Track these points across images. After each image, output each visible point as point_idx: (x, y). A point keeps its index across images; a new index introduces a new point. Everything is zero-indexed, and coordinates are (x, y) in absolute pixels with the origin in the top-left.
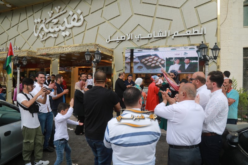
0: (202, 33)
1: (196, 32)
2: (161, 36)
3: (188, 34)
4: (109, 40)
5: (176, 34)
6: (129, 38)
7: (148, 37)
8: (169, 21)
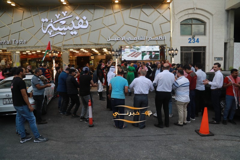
0: (163, 39)
1: (161, 38)
2: (142, 39)
3: (156, 39)
4: (110, 40)
5: (150, 38)
6: (122, 39)
7: (135, 39)
8: (146, 31)
